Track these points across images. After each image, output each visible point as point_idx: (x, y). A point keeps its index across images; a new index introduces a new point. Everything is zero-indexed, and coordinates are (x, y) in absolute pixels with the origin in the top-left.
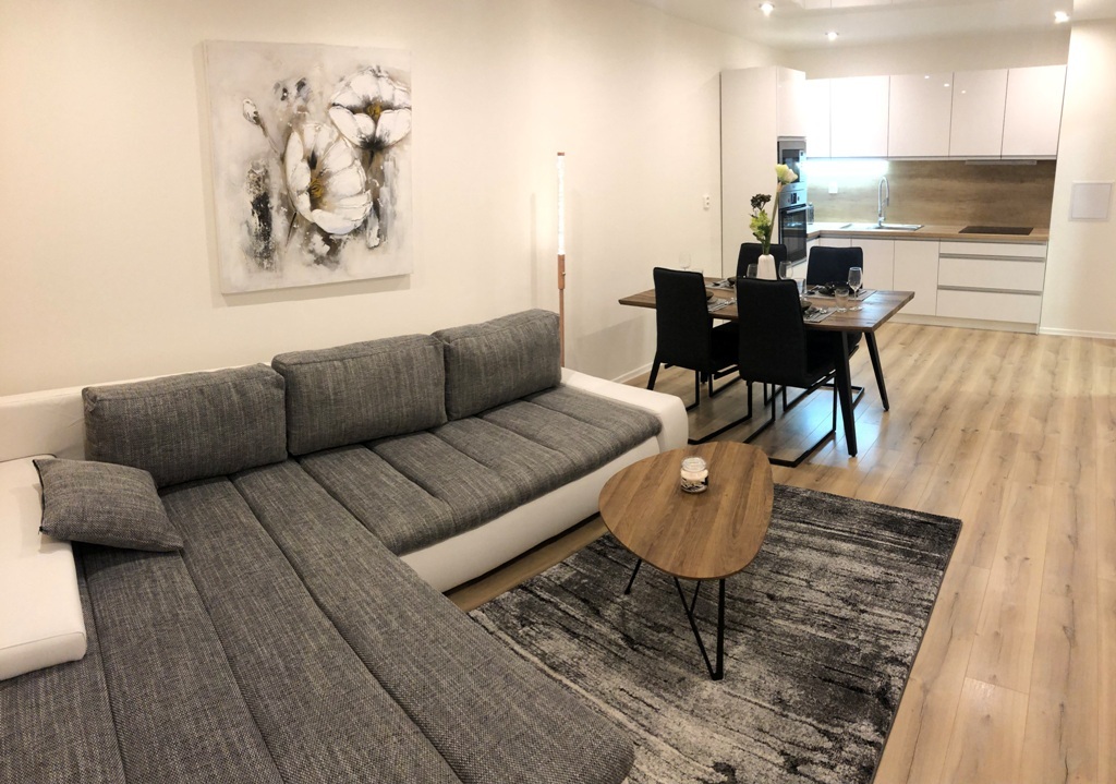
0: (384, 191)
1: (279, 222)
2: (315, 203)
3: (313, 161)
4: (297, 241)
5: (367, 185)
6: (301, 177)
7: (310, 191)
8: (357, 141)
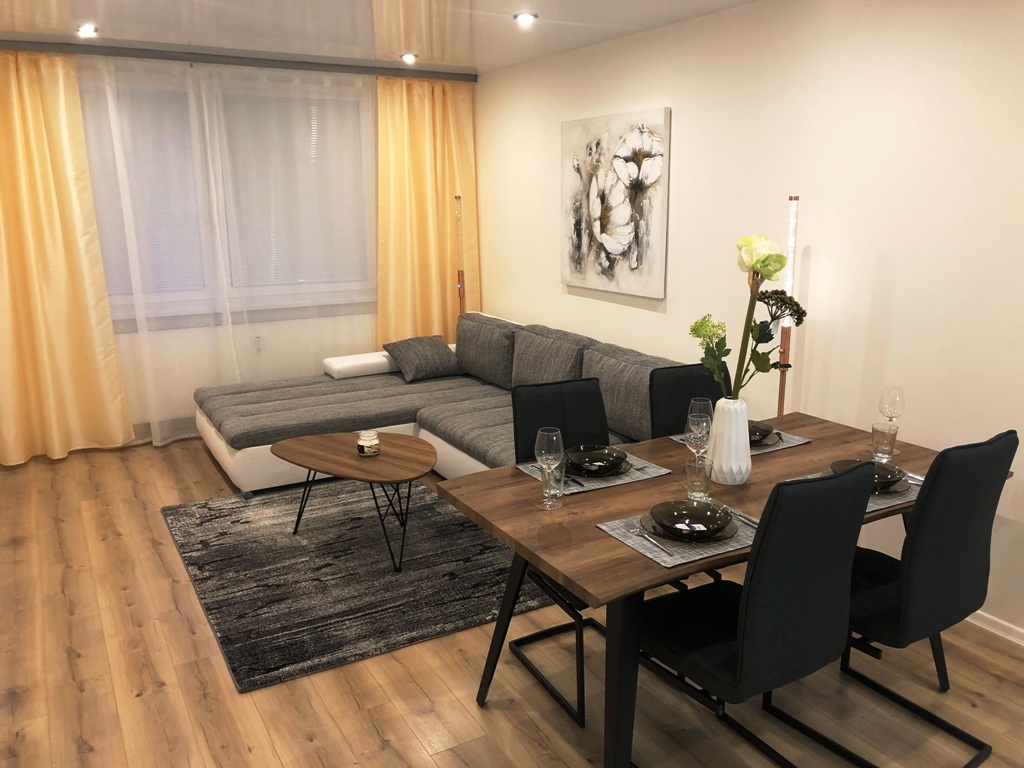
0: (642, 223)
1: (585, 240)
2: (603, 229)
3: (603, 197)
4: (592, 257)
5: (633, 218)
6: (596, 209)
7: (601, 219)
8: (628, 183)
